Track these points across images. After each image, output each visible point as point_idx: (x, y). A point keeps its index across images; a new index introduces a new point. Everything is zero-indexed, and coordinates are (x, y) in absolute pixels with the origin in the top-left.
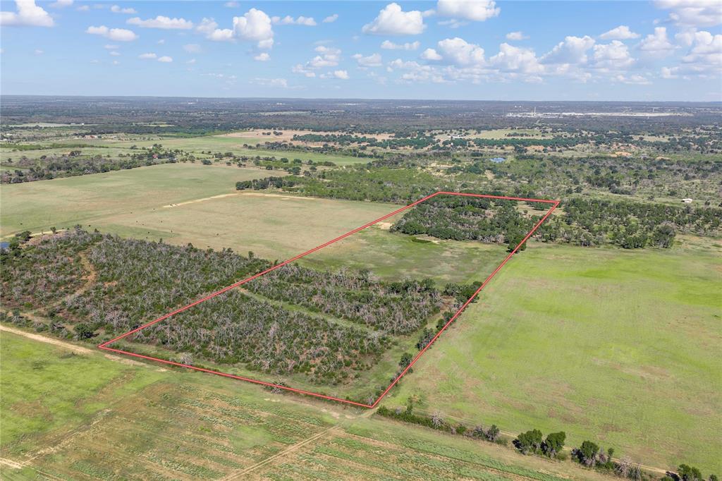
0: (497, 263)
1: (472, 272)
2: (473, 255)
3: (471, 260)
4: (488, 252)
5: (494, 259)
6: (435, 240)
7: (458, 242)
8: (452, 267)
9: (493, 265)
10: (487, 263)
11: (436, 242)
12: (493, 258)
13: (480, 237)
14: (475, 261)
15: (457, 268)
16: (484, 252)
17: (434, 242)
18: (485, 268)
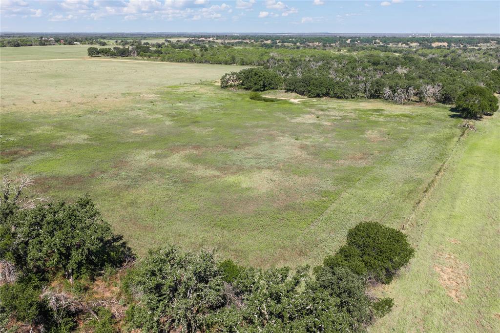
0: (436, 140)
1: (362, 164)
2: (369, 122)
3: (363, 132)
4: (407, 116)
5: (426, 132)
6: (295, 98)
7: (340, 101)
8: (303, 147)
9: (424, 145)
10: (405, 139)
11: (296, 101)
12: (420, 128)
13: (387, 91)
14: (372, 134)
15: (316, 152)
16: (398, 116)
17: (292, 100)
18: (401, 152)
